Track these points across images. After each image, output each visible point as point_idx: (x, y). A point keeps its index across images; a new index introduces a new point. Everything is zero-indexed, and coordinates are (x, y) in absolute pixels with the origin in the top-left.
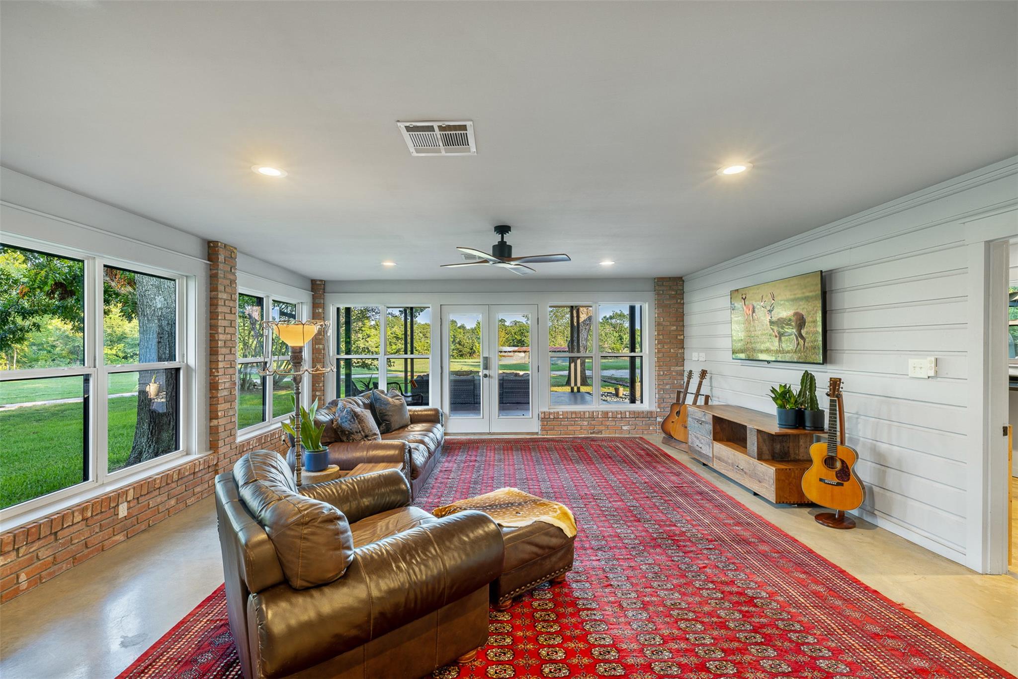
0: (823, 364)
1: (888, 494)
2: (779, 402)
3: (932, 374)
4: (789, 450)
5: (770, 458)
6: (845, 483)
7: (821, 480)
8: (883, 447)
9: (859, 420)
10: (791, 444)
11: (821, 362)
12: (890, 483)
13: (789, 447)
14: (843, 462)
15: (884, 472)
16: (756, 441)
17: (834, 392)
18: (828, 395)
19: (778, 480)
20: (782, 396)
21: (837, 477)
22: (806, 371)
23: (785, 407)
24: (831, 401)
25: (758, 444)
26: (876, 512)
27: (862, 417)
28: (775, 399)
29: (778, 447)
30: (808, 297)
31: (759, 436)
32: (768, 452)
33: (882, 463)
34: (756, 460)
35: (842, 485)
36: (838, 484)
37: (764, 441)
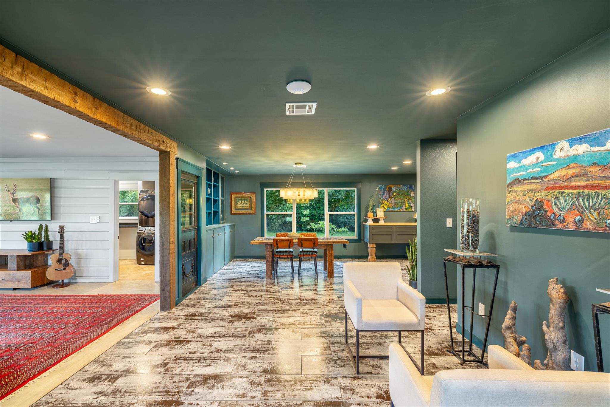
0: (51, 220)
1: (81, 268)
2: (30, 240)
3: (98, 221)
4: (33, 263)
5: (24, 268)
6: (67, 268)
7: (56, 270)
8: (79, 251)
9: (69, 242)
10: (34, 260)
11: (50, 219)
12: (83, 264)
13: (33, 261)
14: (66, 259)
15: (80, 261)
16: (16, 261)
17: (62, 231)
18: (59, 233)
19: (32, 276)
20: (30, 237)
21: (63, 266)
22: (41, 224)
23: (32, 242)
24: (60, 235)
25: (17, 263)
26: (76, 277)
27: (70, 241)
28: (26, 239)
29: (28, 262)
30: (42, 189)
31: (18, 258)
32: (22, 266)
33: (79, 257)
34: (16, 271)
35: (66, 269)
36: (64, 269)
37: (21, 260)
